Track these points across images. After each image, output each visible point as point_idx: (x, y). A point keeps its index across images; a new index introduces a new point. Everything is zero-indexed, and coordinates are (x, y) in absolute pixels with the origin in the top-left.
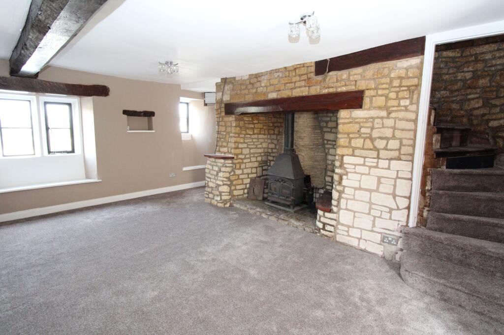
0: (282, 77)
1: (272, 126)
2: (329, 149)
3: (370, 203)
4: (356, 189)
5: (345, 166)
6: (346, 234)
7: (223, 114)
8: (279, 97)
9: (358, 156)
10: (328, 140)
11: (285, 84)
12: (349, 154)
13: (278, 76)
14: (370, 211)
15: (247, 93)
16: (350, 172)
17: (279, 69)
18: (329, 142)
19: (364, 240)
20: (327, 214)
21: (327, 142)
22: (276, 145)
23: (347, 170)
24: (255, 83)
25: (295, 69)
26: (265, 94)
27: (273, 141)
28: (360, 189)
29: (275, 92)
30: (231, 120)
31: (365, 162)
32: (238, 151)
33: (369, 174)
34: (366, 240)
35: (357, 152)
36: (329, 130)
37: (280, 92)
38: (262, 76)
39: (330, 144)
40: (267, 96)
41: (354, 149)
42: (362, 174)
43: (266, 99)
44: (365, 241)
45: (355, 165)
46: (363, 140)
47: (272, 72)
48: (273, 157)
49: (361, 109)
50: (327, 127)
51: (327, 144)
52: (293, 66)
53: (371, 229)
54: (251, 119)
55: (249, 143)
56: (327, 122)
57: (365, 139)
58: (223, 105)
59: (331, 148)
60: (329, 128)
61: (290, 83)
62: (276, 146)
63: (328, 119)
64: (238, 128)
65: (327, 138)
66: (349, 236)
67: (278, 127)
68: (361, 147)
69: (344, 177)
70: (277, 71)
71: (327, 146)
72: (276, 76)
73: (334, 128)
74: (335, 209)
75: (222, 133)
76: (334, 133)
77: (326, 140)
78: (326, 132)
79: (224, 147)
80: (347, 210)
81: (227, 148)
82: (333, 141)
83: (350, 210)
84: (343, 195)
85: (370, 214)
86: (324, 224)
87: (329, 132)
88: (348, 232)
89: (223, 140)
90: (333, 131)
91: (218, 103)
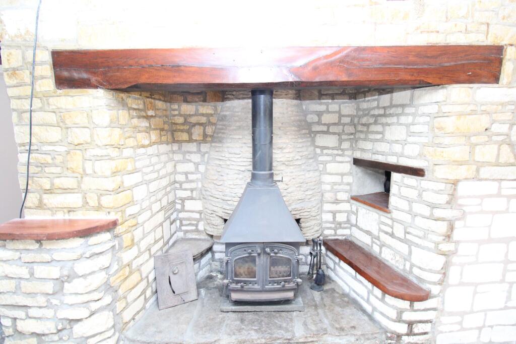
1: (183, 124)
2: (324, 163)
3: (507, 262)
4: (481, 242)
6: (458, 327)
9: (486, 180)
10: (322, 148)
12: (469, 177)
14: (504, 276)
16: (471, 213)
18: (325, 151)
19: (489, 326)
20: (419, 305)
21: (322, 151)
22: (197, 165)
23: (464, 208)
27: (187, 157)
28: (490, 240)
31: (500, 188)
32: (122, 198)
33: (507, 211)
34: (492, 327)
35: (485, 172)
36: (325, 128)
39: (327, 155)
41: (480, 165)
42: (494, 213)
44: (490, 328)
45: (482, 197)
46: (496, 147)
48: (192, 190)
49: (495, 85)
50: (319, 123)
51: (322, 155)
53: (503, 306)
54: (141, 107)
55: (145, 170)
56: (320, 113)
57: (500, 144)
59: (330, 162)
60: (325, 124)
62: (197, 168)
63: (322, 108)
64: (117, 132)
66: (463, 329)
67: (201, 124)
68: (493, 161)
69: (457, 224)
71: (320, 158)
73: (335, 124)
74: (435, 290)
75: (46, 148)
76: (334, 134)
77: (318, 147)
78: (318, 132)
79: (66, 190)
80: (461, 284)
81: (80, 195)
82: (333, 149)
83: (468, 284)
84: (455, 259)
85: (503, 281)
86: (410, 324)
87: (327, 132)
88: (460, 323)
89: (58, 170)
90: (332, 129)
91: (18, 47)
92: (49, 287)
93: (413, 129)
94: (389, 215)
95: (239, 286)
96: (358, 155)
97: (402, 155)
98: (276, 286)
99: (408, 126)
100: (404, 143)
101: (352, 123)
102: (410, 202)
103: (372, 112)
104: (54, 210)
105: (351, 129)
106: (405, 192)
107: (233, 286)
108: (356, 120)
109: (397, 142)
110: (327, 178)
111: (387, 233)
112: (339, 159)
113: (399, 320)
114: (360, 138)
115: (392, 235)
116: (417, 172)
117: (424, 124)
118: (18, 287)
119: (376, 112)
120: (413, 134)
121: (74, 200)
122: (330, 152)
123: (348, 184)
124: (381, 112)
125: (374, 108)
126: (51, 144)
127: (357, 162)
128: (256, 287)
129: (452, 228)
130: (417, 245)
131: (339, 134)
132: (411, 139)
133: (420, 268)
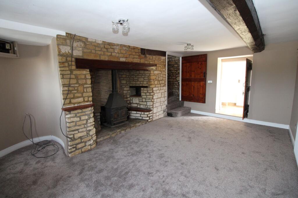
0: (128, 51)
2: (124, 88)
3: (160, 102)
4: (157, 99)
5: (154, 91)
7: (74, 67)
8: (127, 61)
9: (157, 87)
10: (123, 84)
11: (130, 55)
12: (154, 87)
13: (126, 49)
15: (103, 54)
16: (156, 93)
17: (126, 45)
18: (124, 85)
20: (150, 112)
24: (109, 49)
25: (134, 49)
26: (118, 58)
29: (124, 58)
30: (84, 73)
33: (159, 93)
37: (127, 59)
38: (114, 45)
39: (124, 86)
40: (120, 59)
41: (155, 85)
43: (119, 61)
44: (160, 115)
46: (157, 81)
47: (121, 46)
49: (156, 71)
50: (122, 77)
51: (123, 86)
52: (133, 47)
53: (161, 110)
56: (122, 75)
58: (73, 59)
59: (125, 87)
61: (131, 55)
63: (122, 73)
65: (123, 83)
68: (157, 84)
69: (154, 96)
70: (125, 46)
71: (123, 87)
72: (125, 49)
73: (125, 78)
74: (152, 109)
75: (72, 85)
76: (125, 80)
77: (122, 84)
78: (122, 80)
79: (78, 97)
80: (155, 107)
81: (82, 98)
82: (125, 84)
83: (156, 107)
84: (154, 103)
85: (160, 105)
86: (149, 117)
87: (124, 80)
88: (156, 115)
89: (76, 91)
90: (125, 79)
91: (65, 56)
92: (85, 122)
93: (145, 78)
94: (141, 97)
95: (115, 120)
96: (131, 85)
97: (143, 84)
98: (123, 118)
99: (144, 78)
100: (143, 81)
101: (129, 77)
102: (146, 93)
103: (134, 75)
104: (74, 104)
105: (128, 79)
106: (144, 91)
107: (114, 120)
108: (130, 76)
109: (141, 81)
110: (125, 92)
111: (141, 102)
112: (127, 86)
113: (147, 117)
114: (131, 81)
115: (143, 102)
116: (146, 87)
117: (147, 77)
118: (76, 124)
119: (136, 75)
120: (145, 79)
121: (81, 100)
122: (125, 85)
123: (129, 93)
124: (137, 75)
125: (135, 74)
126: (74, 84)
127: (131, 87)
128: (119, 119)
129: (153, 97)
130: (148, 102)
131: (126, 80)
132: (144, 80)
133: (149, 106)
